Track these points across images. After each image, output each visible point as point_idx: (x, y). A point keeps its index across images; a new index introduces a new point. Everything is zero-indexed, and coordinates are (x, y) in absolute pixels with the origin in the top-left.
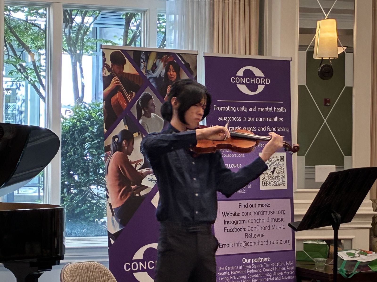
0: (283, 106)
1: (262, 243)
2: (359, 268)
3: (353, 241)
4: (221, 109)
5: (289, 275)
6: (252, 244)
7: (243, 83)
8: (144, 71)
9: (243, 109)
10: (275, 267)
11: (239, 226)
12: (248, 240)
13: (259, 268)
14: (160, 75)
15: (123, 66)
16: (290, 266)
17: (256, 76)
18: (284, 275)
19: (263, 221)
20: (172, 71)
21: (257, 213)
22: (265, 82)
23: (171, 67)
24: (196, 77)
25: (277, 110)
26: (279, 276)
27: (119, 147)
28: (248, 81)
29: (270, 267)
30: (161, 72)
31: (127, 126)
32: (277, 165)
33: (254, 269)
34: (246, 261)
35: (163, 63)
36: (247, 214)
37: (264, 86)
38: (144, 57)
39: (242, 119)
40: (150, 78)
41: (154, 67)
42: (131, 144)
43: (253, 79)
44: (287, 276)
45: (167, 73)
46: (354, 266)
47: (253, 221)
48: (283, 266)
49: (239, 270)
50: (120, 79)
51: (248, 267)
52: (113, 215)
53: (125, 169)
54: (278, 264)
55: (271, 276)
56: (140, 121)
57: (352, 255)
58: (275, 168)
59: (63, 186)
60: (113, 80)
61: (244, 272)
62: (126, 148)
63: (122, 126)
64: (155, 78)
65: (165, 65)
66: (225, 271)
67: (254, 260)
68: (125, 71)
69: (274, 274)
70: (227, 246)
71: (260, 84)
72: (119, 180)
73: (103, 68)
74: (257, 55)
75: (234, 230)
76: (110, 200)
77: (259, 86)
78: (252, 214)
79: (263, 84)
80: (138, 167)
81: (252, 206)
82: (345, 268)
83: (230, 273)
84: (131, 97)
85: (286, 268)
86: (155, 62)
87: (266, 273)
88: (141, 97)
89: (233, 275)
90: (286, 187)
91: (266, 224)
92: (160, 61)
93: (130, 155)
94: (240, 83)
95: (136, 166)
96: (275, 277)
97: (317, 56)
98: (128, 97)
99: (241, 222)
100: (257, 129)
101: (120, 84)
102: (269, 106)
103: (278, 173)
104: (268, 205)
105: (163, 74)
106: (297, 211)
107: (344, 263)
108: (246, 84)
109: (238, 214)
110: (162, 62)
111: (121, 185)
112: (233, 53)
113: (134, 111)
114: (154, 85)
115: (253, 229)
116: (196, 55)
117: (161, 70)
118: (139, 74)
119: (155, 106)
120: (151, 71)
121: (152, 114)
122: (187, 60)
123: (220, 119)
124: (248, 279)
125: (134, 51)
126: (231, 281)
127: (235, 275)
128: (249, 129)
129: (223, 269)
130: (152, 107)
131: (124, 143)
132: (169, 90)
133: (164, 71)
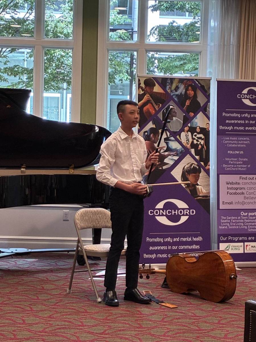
4: (228, 115)
6: (249, 203)
8: (169, 91)
9: (246, 115)
11: (239, 191)
12: (246, 201)
13: (254, 219)
14: (181, 93)
15: (154, 87)
20: (190, 91)
21: (254, 184)
23: (190, 88)
24: (210, 94)
27: (148, 138)
30: (182, 91)
33: (250, 219)
34: (243, 213)
36: (246, 184)
38: (169, 82)
39: (245, 122)
40: (174, 95)
41: (177, 88)
42: (157, 136)
43: (255, 96)
45: (187, 92)
47: (250, 189)
49: (237, 219)
50: (151, 95)
51: (245, 218)
53: (152, 152)
60: (145, 96)
61: (242, 221)
63: (150, 125)
64: (177, 95)
65: (185, 87)
66: (227, 219)
67: (250, 214)
68: (154, 91)
70: (228, 203)
75: (235, 194)
78: (250, 183)
81: (250, 179)
83: (231, 221)
84: (158, 107)
86: (178, 85)
88: (166, 107)
92: (181, 84)
93: (156, 143)
94: (244, 98)
95: (160, 150)
98: (156, 107)
99: (241, 189)
101: (150, 99)
105: (183, 93)
109: (239, 184)
110: (183, 85)
113: (160, 116)
114: (176, 99)
115: (250, 193)
116: (210, 80)
117: (182, 90)
118: (165, 93)
119: (176, 113)
120: (174, 91)
121: (174, 118)
122: (203, 83)
123: (227, 121)
124: (244, 225)
125: (162, 78)
126: (231, 226)
127: (234, 223)
128: (250, 128)
129: (225, 218)
130: (174, 114)
131: (152, 135)
132: (188, 103)
133: (184, 90)
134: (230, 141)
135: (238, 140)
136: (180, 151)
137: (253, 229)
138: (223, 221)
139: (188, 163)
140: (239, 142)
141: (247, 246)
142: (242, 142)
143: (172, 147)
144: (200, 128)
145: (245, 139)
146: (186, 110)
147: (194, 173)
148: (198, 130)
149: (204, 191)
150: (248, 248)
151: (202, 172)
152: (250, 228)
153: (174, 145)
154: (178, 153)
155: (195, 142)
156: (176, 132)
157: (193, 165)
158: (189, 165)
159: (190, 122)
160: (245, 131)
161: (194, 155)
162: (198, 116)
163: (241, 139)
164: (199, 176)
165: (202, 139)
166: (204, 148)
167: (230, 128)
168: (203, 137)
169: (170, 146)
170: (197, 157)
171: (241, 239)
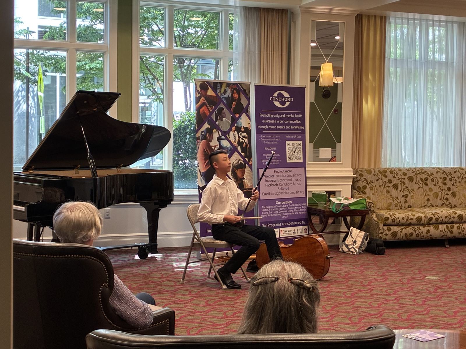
0: (301, 114)
1: (288, 193)
2: (343, 207)
3: (341, 192)
4: (264, 116)
5: (303, 211)
6: (282, 193)
7: (277, 101)
8: (219, 94)
9: (277, 116)
10: (295, 207)
11: (274, 183)
12: (279, 191)
13: (286, 207)
14: (228, 96)
15: (207, 91)
16: (304, 206)
17: (285, 96)
18: (300, 211)
19: (288, 180)
20: (235, 94)
21: (285, 176)
22: (290, 100)
23: (235, 91)
24: (250, 97)
25: (297, 116)
26: (297, 212)
27: (204, 138)
28: (280, 99)
29: (292, 207)
31: (209, 125)
32: (297, 148)
33: (283, 207)
34: (278, 203)
35: (230, 89)
36: (278, 176)
37: (289, 103)
38: (219, 86)
39: (276, 121)
40: (223, 98)
41: (225, 91)
42: (211, 136)
43: (283, 98)
44: (302, 212)
45: (233, 95)
46: (341, 206)
47: (282, 180)
48: (300, 206)
49: (274, 208)
50: (205, 98)
51: (279, 206)
52: (201, 176)
53: (208, 150)
54: (297, 205)
55: (293, 212)
56: (217, 123)
57: (340, 200)
58: (295, 150)
59: (174, 160)
60: (201, 99)
61: (277, 209)
62: (209, 138)
63: (206, 126)
64: (225, 98)
65: (231, 90)
66: (266, 208)
67: (283, 203)
68: (208, 94)
69: (295, 211)
70: (267, 194)
71: (287, 101)
72: (205, 156)
73: (196, 92)
74: (286, 84)
75: (271, 185)
76: (199, 168)
77: (286, 102)
78: (282, 176)
79: (289, 101)
80: (216, 149)
81: (282, 172)
82: (335, 207)
83: (269, 210)
84: (211, 109)
85: (301, 207)
86: (225, 89)
87: (290, 210)
88: (217, 109)
89: (271, 211)
90: (302, 161)
91: (290, 182)
92: (228, 88)
93: (211, 142)
94: (275, 101)
95: (214, 148)
96: (295, 212)
97: (321, 84)
98: (210, 108)
99: (275, 181)
100: (285, 127)
101: (205, 101)
102: (293, 114)
103: (297, 153)
104: (291, 171)
105: (230, 96)
106: (308, 175)
107: (335, 204)
108: (279, 101)
109: (274, 176)
111: (205, 159)
112: (272, 83)
113: (213, 117)
114: (225, 102)
115: (282, 185)
116: (250, 84)
117: (229, 93)
118: (216, 96)
119: (225, 114)
120: (223, 94)
121: (224, 119)
122: (245, 87)
123: (263, 121)
124: (279, 213)
125: (213, 82)
126: (269, 214)
127: (272, 211)
128: (280, 127)
129: (265, 207)
130: (224, 115)
131: (207, 135)
132: (234, 105)
133: (231, 94)
134: (266, 139)
135: (272, 138)
136: (230, 148)
137: (285, 215)
138: (263, 210)
139: (236, 160)
140: (273, 140)
141: (281, 231)
142: (275, 140)
143: (223, 145)
144: (244, 128)
145: (277, 137)
146: (232, 111)
147: (241, 168)
148: (243, 129)
149: (249, 184)
150: (282, 233)
151: (247, 167)
152: (283, 216)
153: (225, 143)
154: (228, 150)
155: (241, 140)
156: (226, 131)
157: (240, 161)
158: (237, 161)
159: (236, 122)
160: (276, 129)
161: (240, 152)
162: (242, 116)
163: (274, 137)
164: (245, 171)
165: (246, 138)
166: (247, 145)
167: (266, 127)
168: (246, 136)
169: (221, 144)
170: (243, 154)
171: (277, 225)
